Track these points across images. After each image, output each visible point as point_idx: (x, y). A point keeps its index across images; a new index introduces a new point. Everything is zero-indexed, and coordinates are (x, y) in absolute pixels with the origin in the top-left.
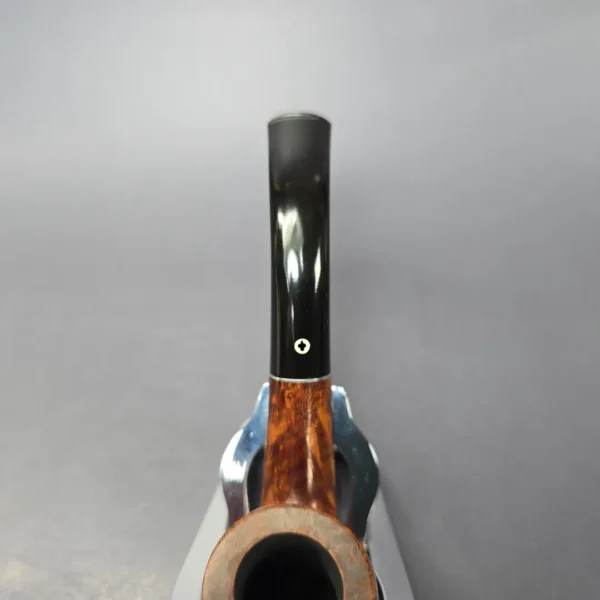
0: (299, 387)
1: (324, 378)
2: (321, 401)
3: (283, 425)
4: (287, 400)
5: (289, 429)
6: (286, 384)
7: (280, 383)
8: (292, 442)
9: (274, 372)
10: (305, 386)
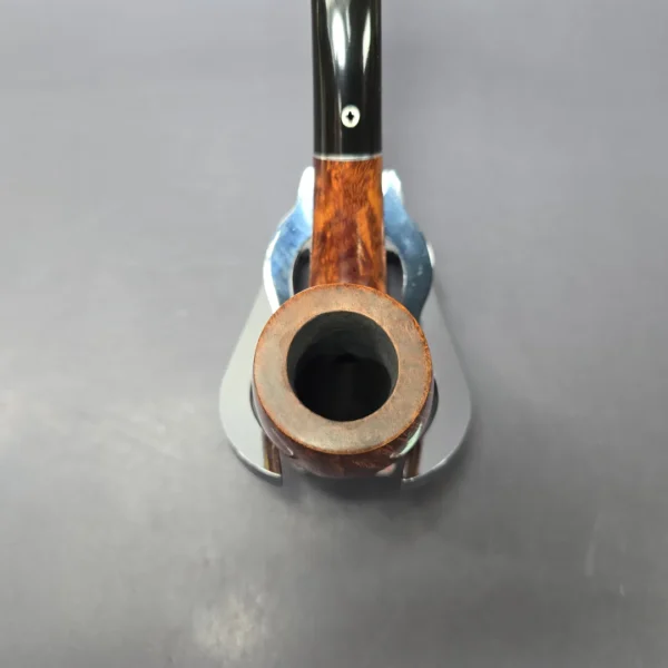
0: (348, 166)
1: (375, 156)
2: (371, 182)
3: (331, 210)
4: (334, 182)
5: (337, 214)
6: (332, 163)
7: (326, 162)
8: (341, 228)
9: (318, 149)
10: (354, 164)
